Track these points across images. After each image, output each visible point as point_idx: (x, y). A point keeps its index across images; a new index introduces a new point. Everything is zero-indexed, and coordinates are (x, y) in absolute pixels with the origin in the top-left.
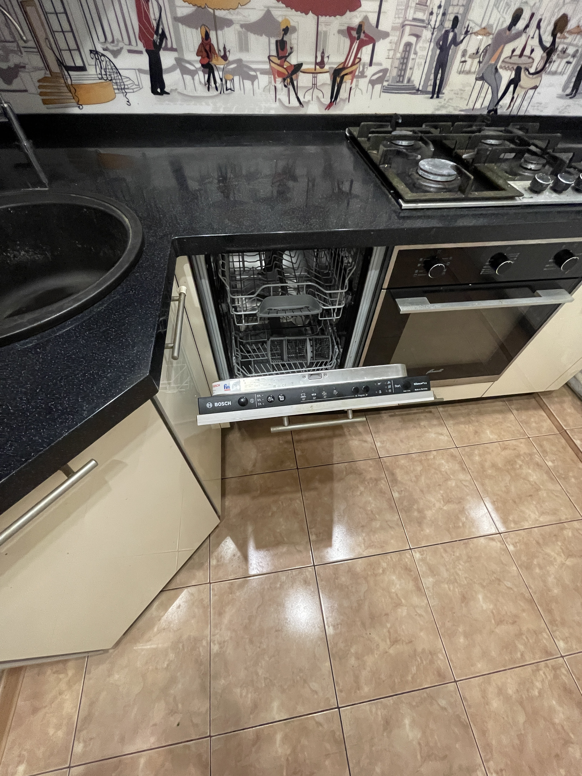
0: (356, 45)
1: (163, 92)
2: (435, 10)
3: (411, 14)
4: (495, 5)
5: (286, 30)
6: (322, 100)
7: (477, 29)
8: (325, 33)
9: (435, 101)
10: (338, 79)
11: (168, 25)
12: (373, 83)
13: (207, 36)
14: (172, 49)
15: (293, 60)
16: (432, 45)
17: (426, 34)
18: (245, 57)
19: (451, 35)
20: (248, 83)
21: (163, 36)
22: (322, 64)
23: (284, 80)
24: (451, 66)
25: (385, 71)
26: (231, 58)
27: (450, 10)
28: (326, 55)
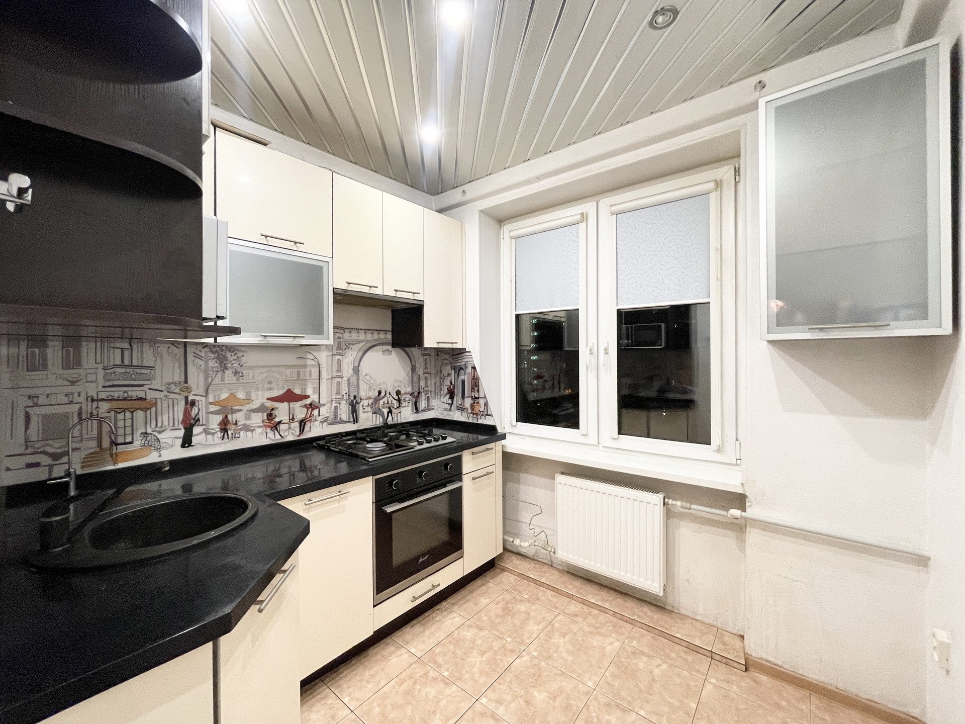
0: (310, 410)
1: (190, 445)
2: (345, 394)
3: (334, 397)
4: (369, 390)
5: (272, 410)
6: (295, 433)
7: (365, 398)
8: (294, 408)
9: (356, 424)
10: (303, 424)
11: (202, 416)
12: (322, 422)
13: (226, 417)
14: (202, 425)
15: (277, 420)
16: (347, 405)
17: (343, 402)
18: (248, 422)
19: (355, 401)
20: (249, 433)
21: (198, 420)
22: (293, 419)
23: (272, 428)
24: (359, 410)
25: (327, 417)
26: (239, 424)
27: (351, 394)
28: (295, 415)
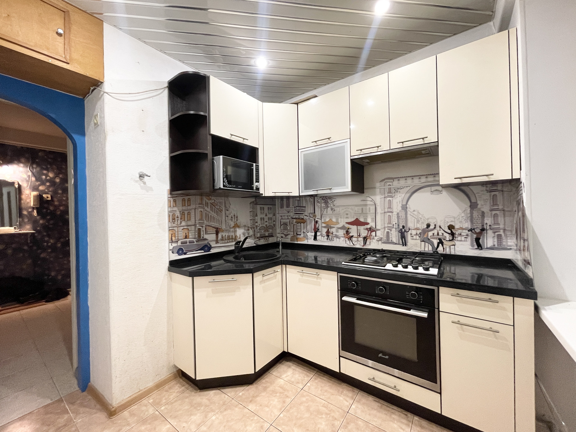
0: (370, 232)
1: (316, 240)
2: (395, 224)
3: (386, 225)
4: (417, 223)
5: (348, 229)
7: (413, 228)
8: (360, 229)
9: (404, 247)
10: (365, 239)
12: (378, 241)
13: (328, 230)
15: (351, 235)
16: (397, 232)
17: (394, 230)
18: (337, 234)
19: (403, 230)
20: (338, 239)
22: (360, 236)
23: (348, 239)
24: (407, 236)
25: (382, 238)
26: (334, 234)
27: (400, 224)
28: (361, 234)
